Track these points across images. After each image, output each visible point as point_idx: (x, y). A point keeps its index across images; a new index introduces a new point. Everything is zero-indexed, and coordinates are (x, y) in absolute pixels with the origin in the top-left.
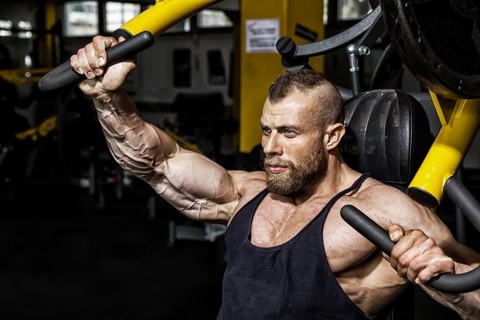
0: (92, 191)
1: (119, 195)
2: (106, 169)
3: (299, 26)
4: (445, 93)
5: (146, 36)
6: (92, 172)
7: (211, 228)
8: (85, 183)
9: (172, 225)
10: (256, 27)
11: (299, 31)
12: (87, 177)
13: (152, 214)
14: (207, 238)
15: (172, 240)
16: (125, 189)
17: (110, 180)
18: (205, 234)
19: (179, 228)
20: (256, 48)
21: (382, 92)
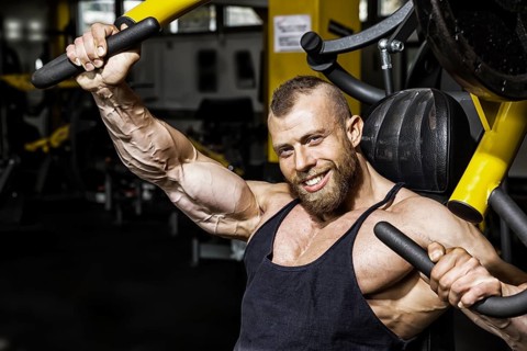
0: (108, 206)
1: (138, 210)
2: (124, 182)
3: (332, 22)
4: (487, 95)
5: (150, 23)
6: (108, 186)
7: (238, 246)
8: (101, 198)
9: (195, 243)
10: (285, 24)
11: (333, 27)
12: (103, 192)
13: (175, 230)
14: (233, 257)
15: (195, 259)
16: (145, 204)
17: (129, 195)
18: (232, 252)
19: (203, 246)
20: (286, 48)
21: (417, 92)
